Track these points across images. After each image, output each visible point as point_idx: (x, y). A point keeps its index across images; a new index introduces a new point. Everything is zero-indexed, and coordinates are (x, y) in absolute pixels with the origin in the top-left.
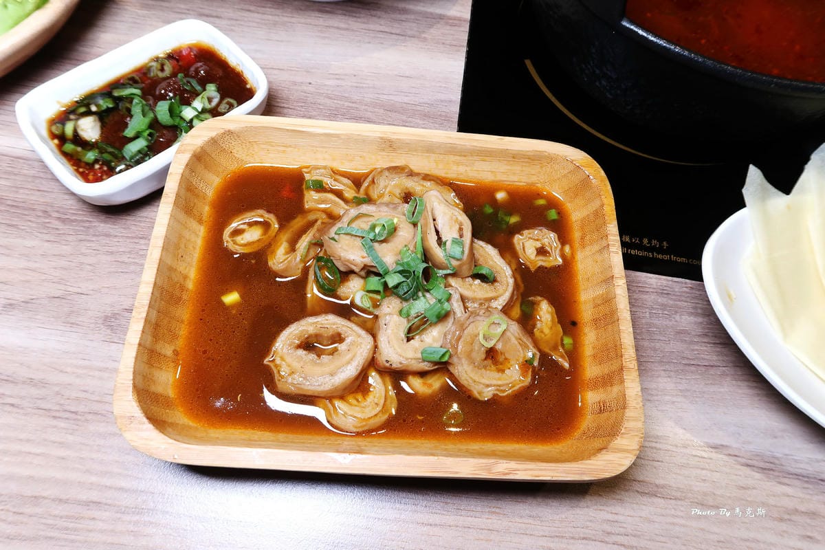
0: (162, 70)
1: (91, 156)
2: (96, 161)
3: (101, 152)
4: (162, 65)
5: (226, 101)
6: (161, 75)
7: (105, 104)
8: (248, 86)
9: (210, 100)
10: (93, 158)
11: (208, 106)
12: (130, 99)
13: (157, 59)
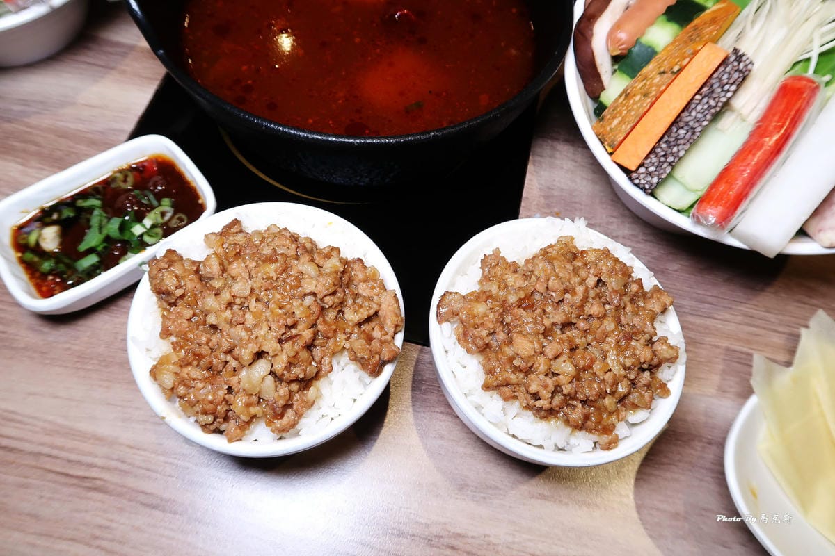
0: (125, 181)
1: (47, 266)
2: (50, 272)
3: (57, 263)
4: (126, 177)
5: (177, 216)
6: (123, 186)
7: (68, 213)
8: (200, 202)
9: (163, 214)
10: (48, 268)
11: (160, 221)
12: (90, 210)
13: (121, 171)
